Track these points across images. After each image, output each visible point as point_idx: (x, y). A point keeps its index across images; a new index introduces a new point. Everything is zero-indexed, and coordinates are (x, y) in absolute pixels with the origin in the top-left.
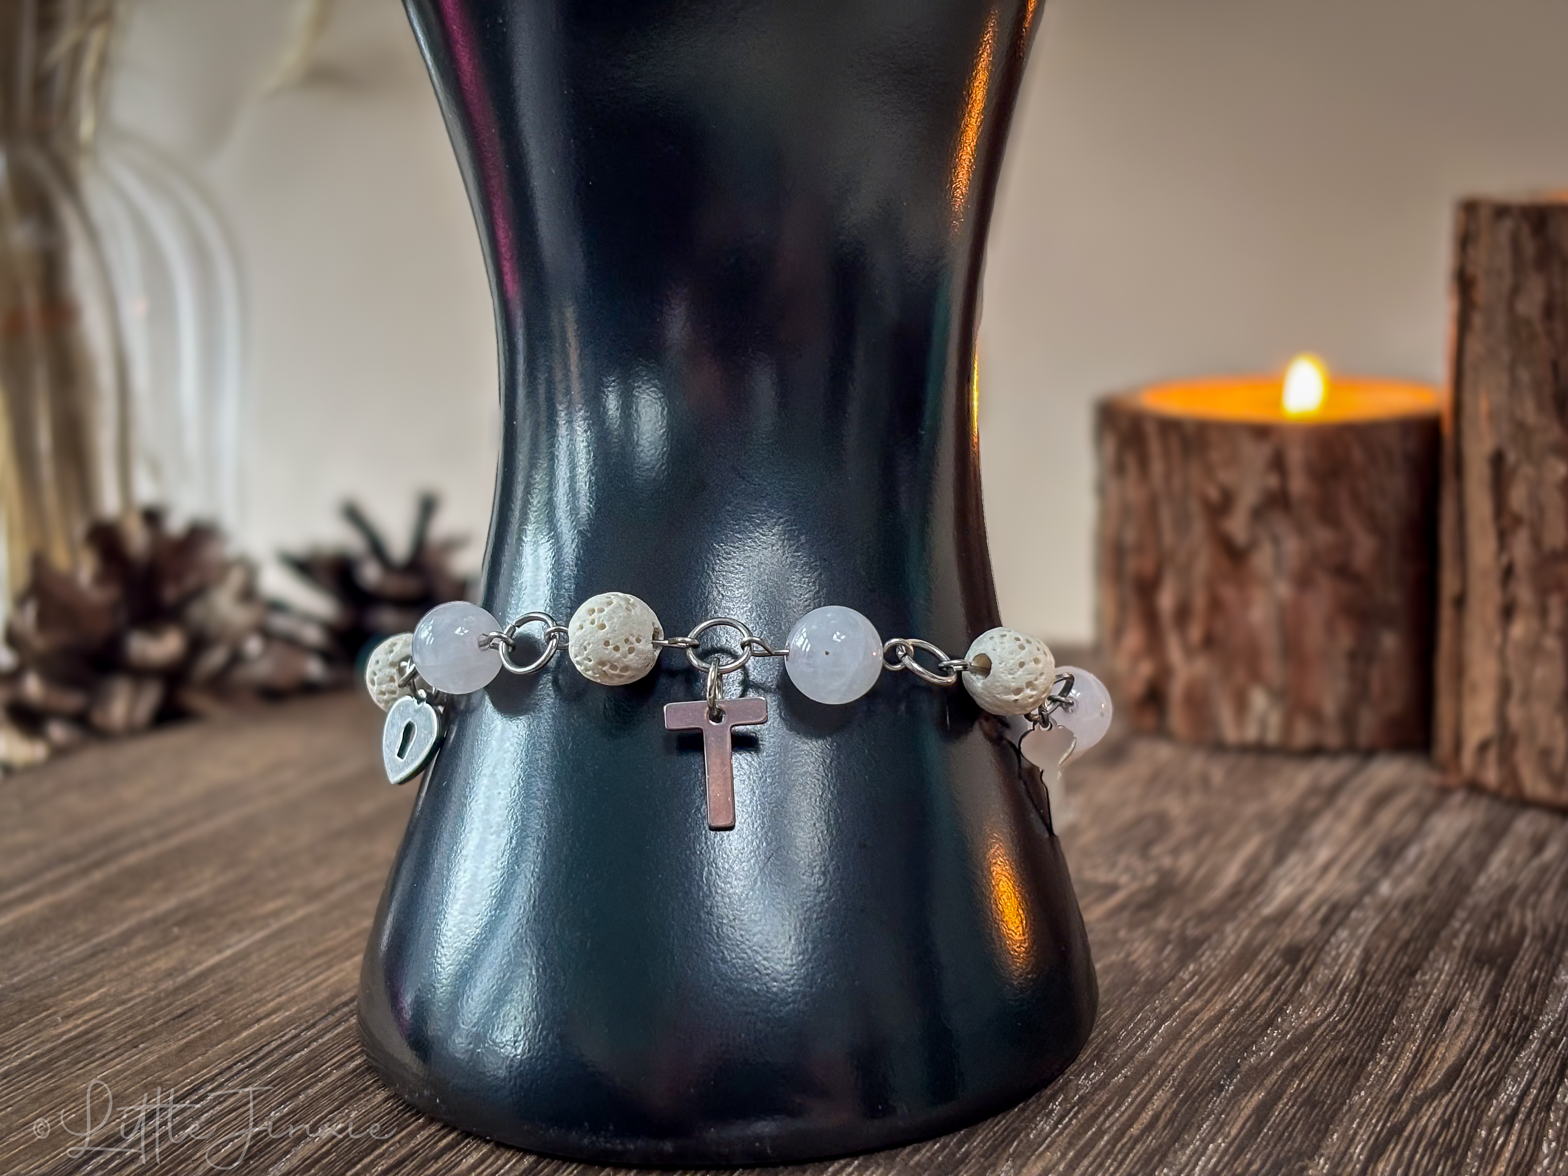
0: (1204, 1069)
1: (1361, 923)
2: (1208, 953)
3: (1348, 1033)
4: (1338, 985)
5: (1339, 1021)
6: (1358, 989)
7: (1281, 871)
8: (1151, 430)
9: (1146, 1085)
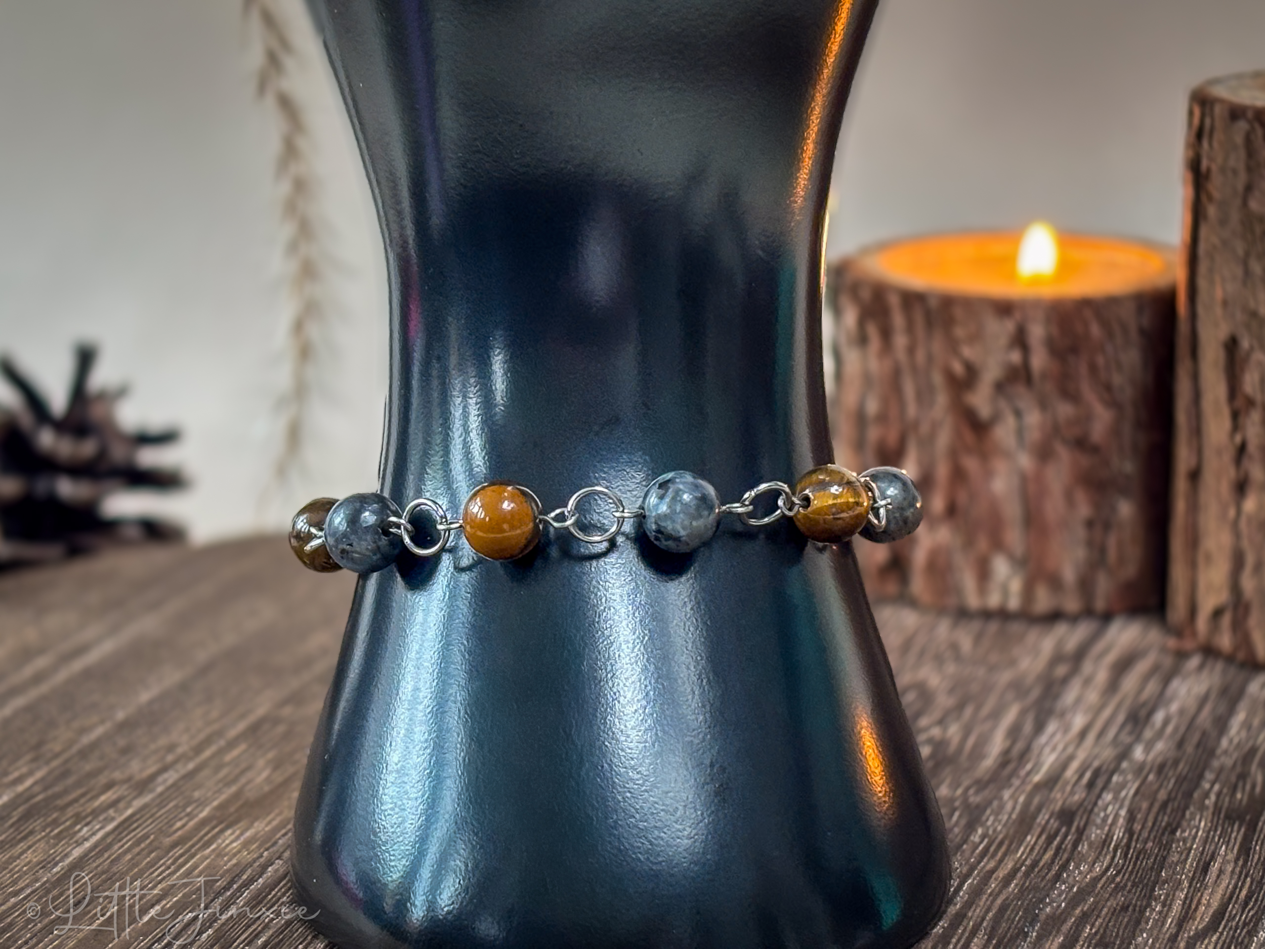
0: (1009, 919)
1: (1122, 786)
2: (992, 818)
3: (1126, 885)
4: (1110, 844)
5: (1117, 875)
6: (1128, 846)
7: (1043, 739)
8: (894, 301)
9: (962, 934)
